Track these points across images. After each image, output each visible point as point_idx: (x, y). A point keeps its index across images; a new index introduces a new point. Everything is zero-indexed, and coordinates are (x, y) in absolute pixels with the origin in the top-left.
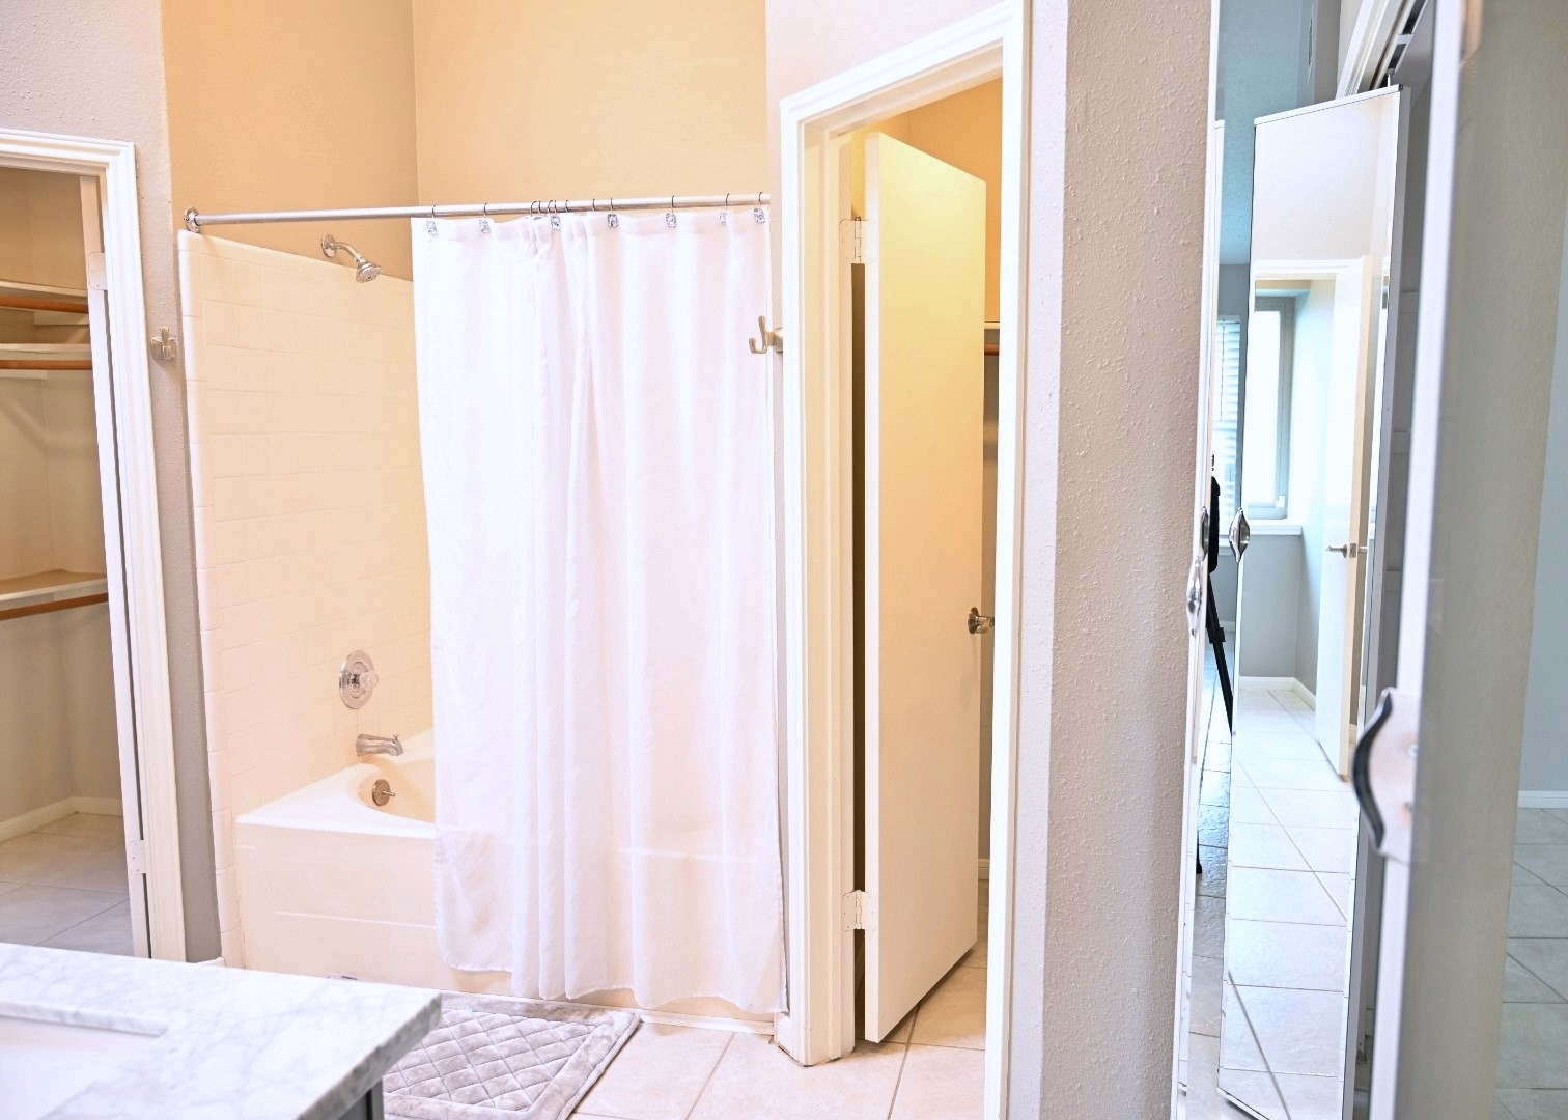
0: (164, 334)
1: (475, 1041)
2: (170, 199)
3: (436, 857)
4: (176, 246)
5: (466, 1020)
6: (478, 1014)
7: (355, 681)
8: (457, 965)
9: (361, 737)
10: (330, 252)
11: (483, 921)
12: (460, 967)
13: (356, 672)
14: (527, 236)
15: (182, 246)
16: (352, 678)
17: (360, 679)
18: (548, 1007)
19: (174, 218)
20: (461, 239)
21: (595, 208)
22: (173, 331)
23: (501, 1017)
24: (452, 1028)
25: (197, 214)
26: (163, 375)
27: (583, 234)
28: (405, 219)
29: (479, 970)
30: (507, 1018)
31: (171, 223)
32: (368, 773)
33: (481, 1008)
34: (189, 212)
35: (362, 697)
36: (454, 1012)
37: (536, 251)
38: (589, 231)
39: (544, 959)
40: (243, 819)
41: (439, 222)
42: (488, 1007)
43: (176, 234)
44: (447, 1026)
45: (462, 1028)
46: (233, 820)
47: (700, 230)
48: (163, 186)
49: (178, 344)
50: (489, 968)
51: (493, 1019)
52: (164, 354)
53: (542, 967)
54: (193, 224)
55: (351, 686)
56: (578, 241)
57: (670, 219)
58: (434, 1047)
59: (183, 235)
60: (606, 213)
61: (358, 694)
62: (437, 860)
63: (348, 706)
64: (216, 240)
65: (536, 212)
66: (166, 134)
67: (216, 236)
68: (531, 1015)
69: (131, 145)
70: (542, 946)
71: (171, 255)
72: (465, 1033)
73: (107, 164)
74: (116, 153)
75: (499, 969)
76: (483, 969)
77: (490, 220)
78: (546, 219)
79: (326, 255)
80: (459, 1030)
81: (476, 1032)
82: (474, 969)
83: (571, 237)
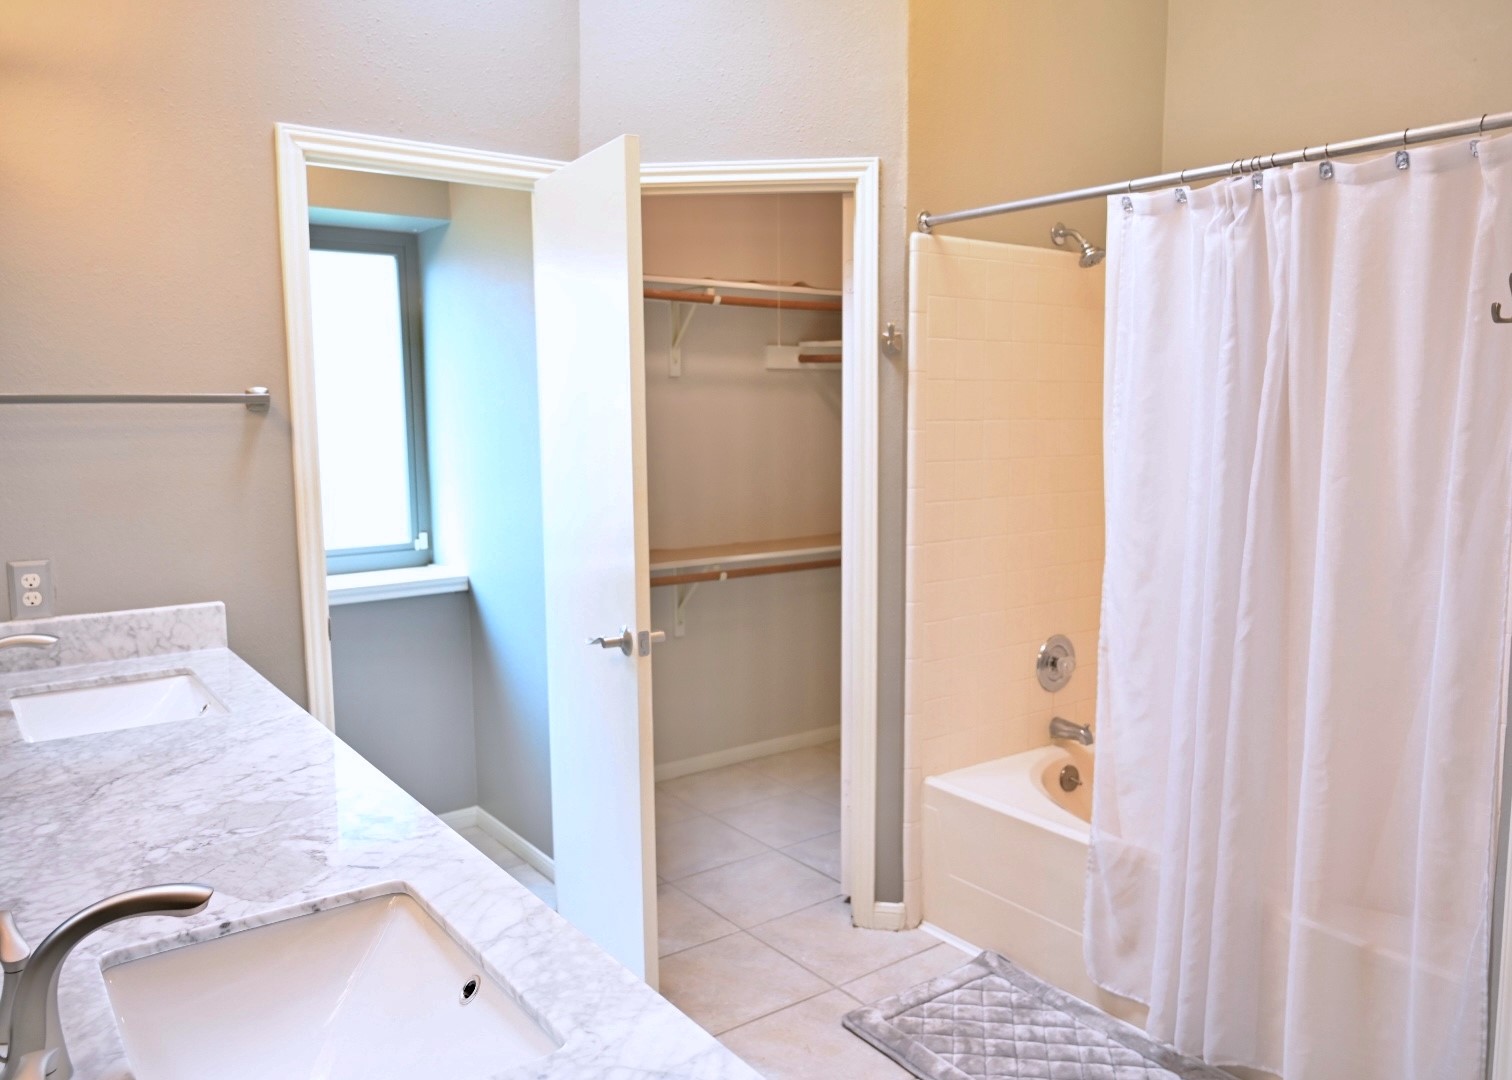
0: (891, 330)
1: (1099, 1072)
2: (905, 205)
3: (1088, 864)
4: (907, 247)
5: (1098, 1045)
6: (1111, 1042)
7: (1054, 664)
8: (1101, 982)
9: (1056, 720)
10: (1059, 240)
11: (1129, 945)
12: (1103, 986)
13: (1055, 655)
14: (1222, 201)
15: (913, 246)
16: (1051, 660)
17: (1058, 663)
18: (1186, 1062)
19: (907, 222)
20: (1154, 212)
21: (1306, 158)
22: (899, 326)
23: (1133, 1055)
24: (1082, 1049)
25: (928, 215)
26: (890, 366)
27: (1287, 191)
28: (1101, 199)
29: (1121, 994)
30: (1139, 1057)
31: (905, 227)
32: (1057, 756)
33: (1116, 1036)
34: (922, 214)
35: (1060, 681)
36: (1090, 1031)
37: (1233, 217)
38: (1293, 186)
39: (1181, 1010)
40: (931, 781)
41: (1134, 197)
42: (1125, 1038)
43: (908, 236)
44: (1077, 1044)
45: (1091, 1052)
46: (923, 780)
47: (1439, 167)
48: (900, 195)
49: (903, 338)
50: (1131, 996)
51: (1123, 1054)
52: (892, 349)
53: (1179, 1018)
54: (925, 226)
55: (1050, 669)
56: (1280, 200)
57: (1401, 158)
58: (1057, 1064)
59: (915, 236)
60: (1317, 164)
61: (1056, 677)
62: (1089, 868)
63: (1045, 689)
64: (945, 238)
65: (1237, 172)
66: (905, 146)
67: (942, 234)
68: (1166, 1064)
69: (876, 159)
70: (1181, 996)
71: (903, 256)
72: (1093, 1059)
73: (857, 179)
74: (864, 169)
75: (1141, 1001)
76: (1126, 995)
77: (1186, 189)
78: (1246, 179)
79: (1055, 243)
80: (1087, 1053)
81: (1104, 1062)
82: (1116, 992)
83: (1273, 196)
